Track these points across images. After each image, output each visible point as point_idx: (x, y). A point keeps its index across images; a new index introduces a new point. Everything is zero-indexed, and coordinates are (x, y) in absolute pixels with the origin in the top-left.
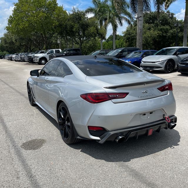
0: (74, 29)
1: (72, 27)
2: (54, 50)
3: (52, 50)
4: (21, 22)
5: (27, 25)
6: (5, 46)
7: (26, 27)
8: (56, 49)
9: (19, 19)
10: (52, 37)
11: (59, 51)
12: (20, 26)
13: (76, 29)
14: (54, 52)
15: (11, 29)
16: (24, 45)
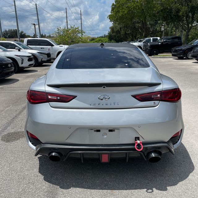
0: (180, 14)
1: (178, 11)
2: (152, 38)
3: (149, 38)
4: (121, 9)
5: (126, 12)
6: (113, 34)
7: (125, 14)
8: (154, 38)
9: (119, 6)
10: (157, 24)
11: (157, 39)
12: (120, 13)
13: (183, 13)
14: (152, 41)
15: (112, 17)
16: (130, 33)
